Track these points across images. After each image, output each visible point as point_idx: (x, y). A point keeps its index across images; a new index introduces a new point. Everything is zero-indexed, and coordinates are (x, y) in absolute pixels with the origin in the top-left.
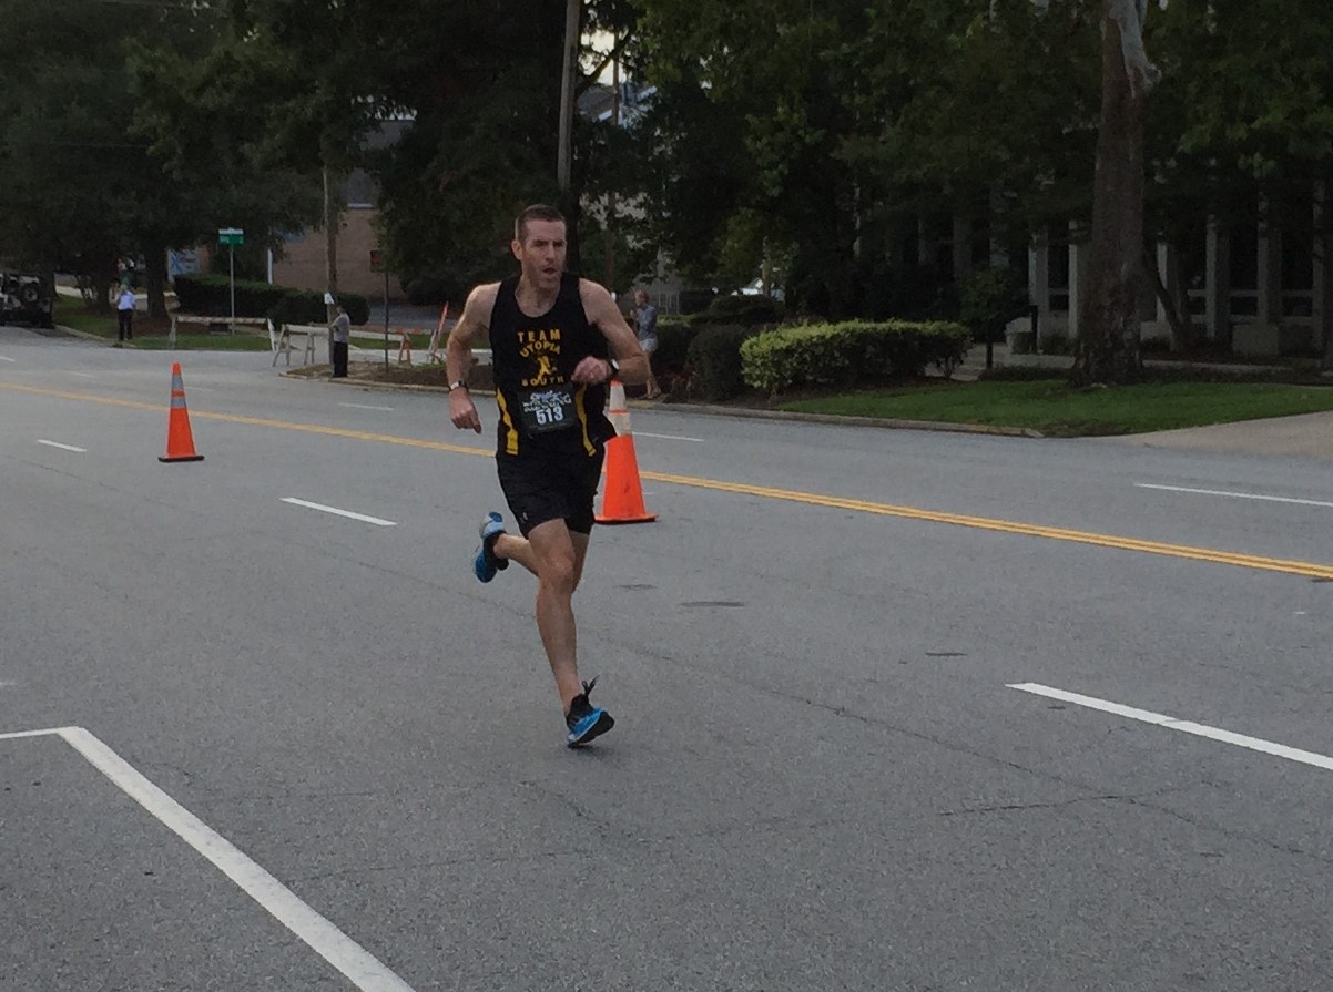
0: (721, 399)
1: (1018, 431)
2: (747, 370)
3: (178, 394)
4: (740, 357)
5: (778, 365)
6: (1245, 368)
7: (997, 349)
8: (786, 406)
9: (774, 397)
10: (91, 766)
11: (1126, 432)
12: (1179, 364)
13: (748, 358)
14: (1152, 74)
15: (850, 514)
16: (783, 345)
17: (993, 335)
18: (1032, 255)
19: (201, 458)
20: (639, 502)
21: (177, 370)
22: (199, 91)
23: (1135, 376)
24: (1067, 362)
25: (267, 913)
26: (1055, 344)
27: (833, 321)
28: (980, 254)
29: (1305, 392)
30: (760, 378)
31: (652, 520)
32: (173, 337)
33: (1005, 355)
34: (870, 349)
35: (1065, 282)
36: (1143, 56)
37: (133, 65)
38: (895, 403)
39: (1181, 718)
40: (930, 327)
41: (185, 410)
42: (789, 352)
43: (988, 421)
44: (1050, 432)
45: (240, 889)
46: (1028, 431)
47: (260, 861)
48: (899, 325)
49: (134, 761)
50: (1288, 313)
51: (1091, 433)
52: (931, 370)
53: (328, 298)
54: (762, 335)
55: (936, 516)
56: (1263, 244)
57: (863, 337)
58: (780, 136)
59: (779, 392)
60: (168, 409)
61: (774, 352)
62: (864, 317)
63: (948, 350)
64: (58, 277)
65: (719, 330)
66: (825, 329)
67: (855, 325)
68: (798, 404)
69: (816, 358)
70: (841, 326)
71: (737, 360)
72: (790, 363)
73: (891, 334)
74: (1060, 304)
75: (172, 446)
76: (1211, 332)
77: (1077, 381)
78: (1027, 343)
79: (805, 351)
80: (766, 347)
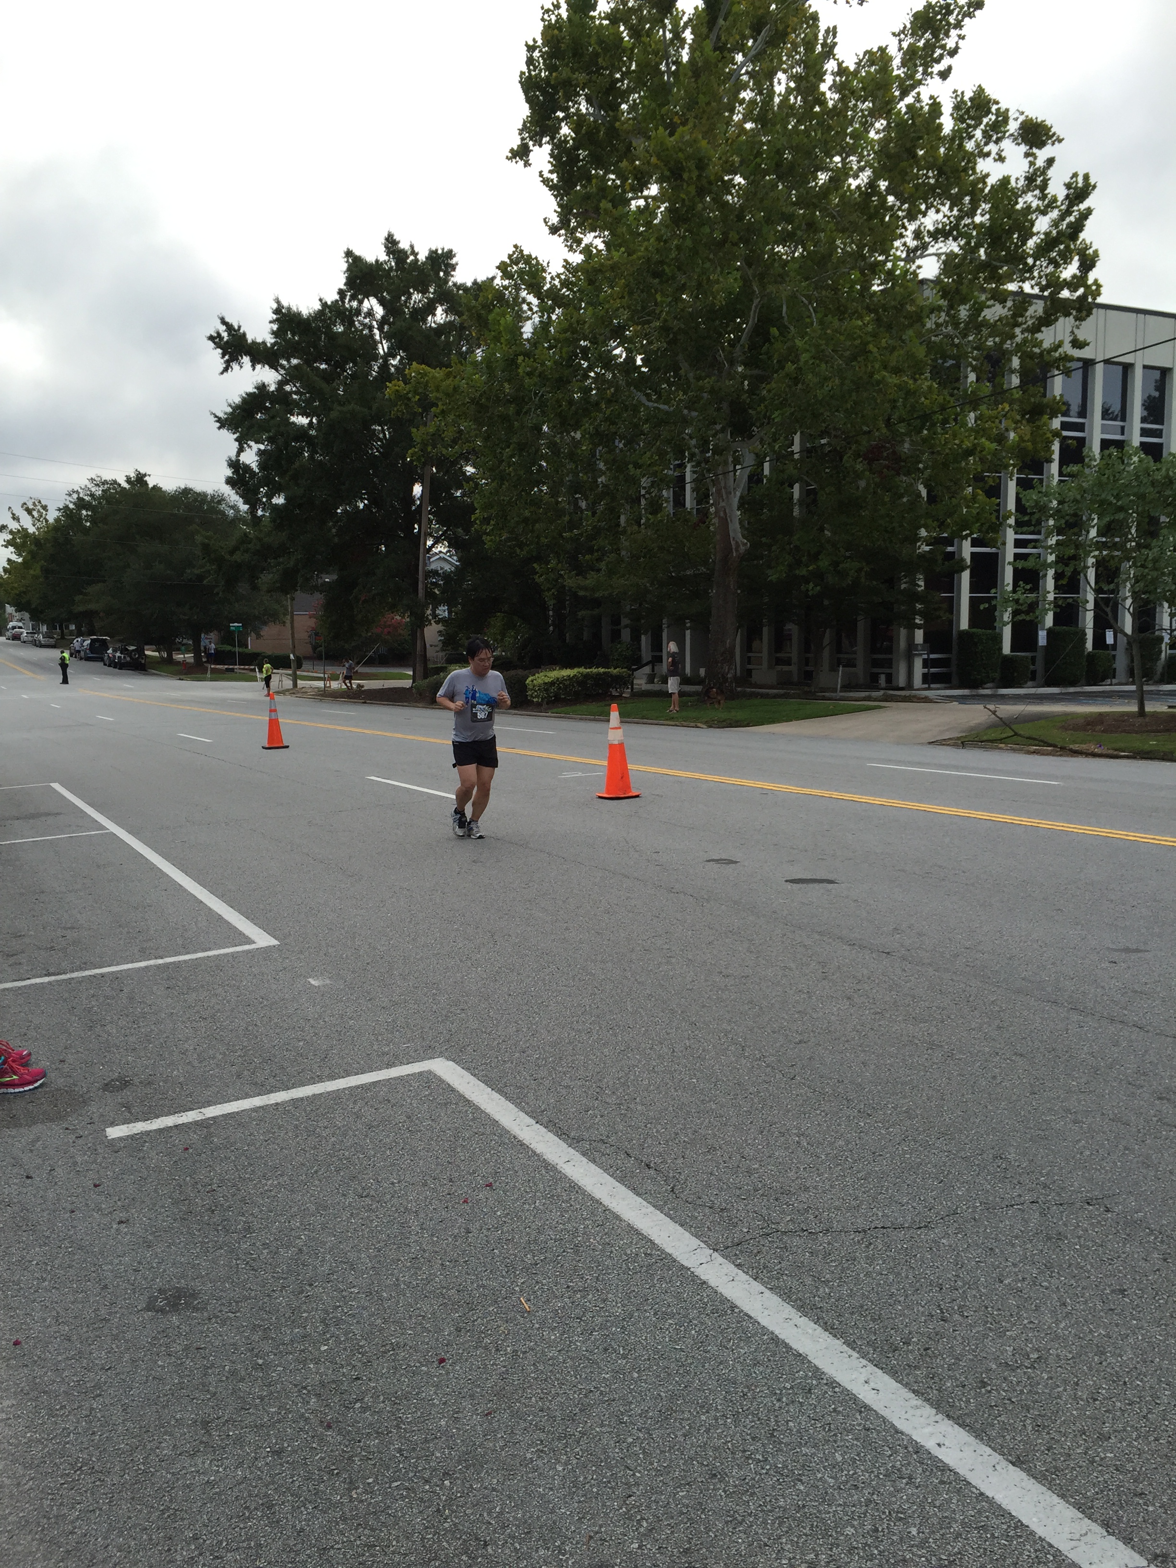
1: (692, 724)
2: (529, 693)
3: (273, 711)
4: (527, 686)
8: (555, 710)
9: (545, 706)
11: (748, 725)
13: (530, 687)
14: (746, 546)
16: (547, 680)
18: (643, 637)
19: (287, 747)
20: (628, 787)
22: (232, 553)
24: (699, 688)
27: (574, 668)
30: (537, 697)
31: (637, 796)
36: (741, 536)
37: (198, 538)
40: (614, 671)
41: (277, 721)
42: (552, 683)
44: (710, 726)
46: (696, 725)
48: (601, 670)
51: (733, 726)
52: (614, 692)
53: (292, 656)
54: (537, 675)
56: (765, 630)
57: (587, 676)
59: (547, 704)
61: (544, 683)
62: (587, 666)
63: (620, 682)
66: (569, 672)
67: (582, 670)
68: (559, 710)
69: (566, 687)
70: (576, 670)
71: (524, 687)
72: (553, 689)
73: (599, 674)
75: (270, 740)
79: (561, 683)
80: (540, 681)
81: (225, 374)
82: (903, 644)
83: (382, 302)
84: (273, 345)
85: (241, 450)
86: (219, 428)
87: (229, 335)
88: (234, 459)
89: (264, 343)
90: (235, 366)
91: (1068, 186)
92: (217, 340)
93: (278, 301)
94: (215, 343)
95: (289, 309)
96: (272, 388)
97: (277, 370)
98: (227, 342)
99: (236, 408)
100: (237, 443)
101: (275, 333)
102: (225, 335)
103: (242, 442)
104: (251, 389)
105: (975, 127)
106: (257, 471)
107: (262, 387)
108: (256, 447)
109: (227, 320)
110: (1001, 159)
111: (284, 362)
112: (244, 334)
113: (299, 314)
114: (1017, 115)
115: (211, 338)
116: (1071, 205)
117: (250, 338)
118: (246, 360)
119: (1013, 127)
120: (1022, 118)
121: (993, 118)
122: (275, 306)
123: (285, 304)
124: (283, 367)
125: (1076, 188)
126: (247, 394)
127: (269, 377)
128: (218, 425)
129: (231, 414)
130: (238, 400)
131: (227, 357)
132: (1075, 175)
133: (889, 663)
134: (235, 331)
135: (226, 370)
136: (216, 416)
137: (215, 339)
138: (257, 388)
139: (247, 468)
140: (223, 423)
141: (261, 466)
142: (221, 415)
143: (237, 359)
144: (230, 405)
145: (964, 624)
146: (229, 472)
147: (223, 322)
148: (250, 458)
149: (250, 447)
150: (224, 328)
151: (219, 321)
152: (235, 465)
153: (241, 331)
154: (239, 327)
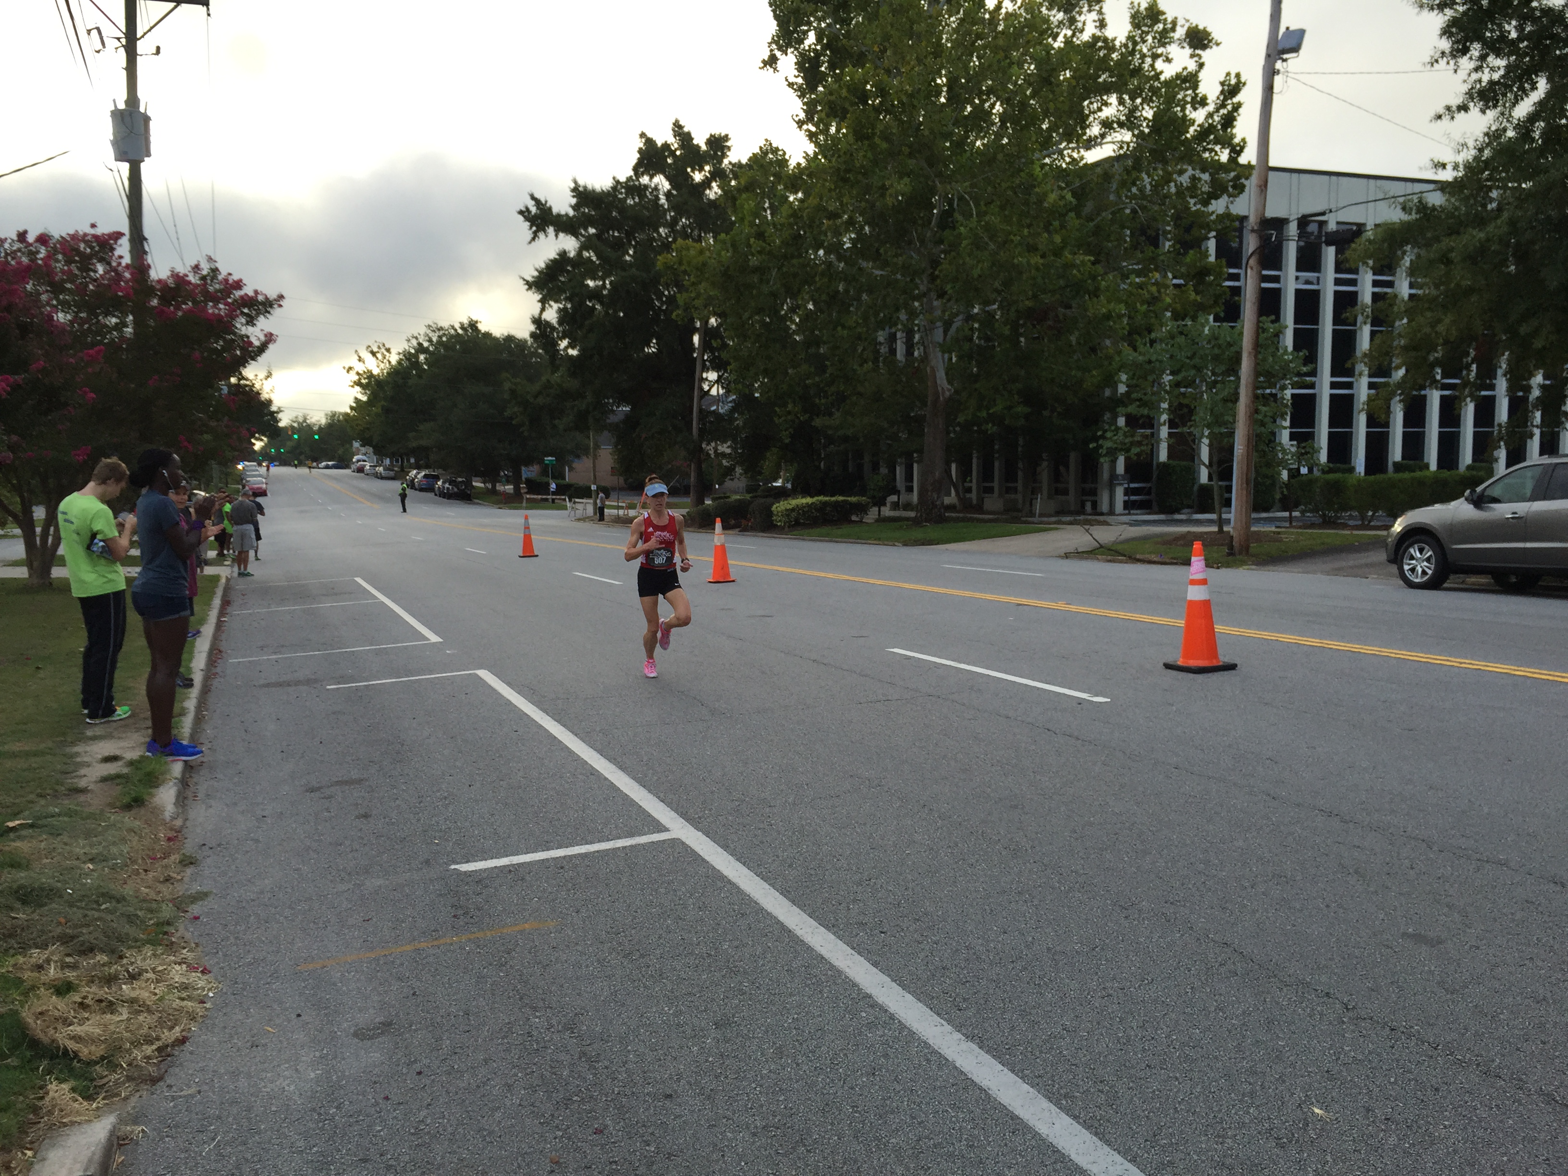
0: (764, 530)
1: (892, 544)
2: (774, 518)
3: (527, 528)
4: (771, 512)
5: (788, 515)
6: (991, 516)
7: (882, 508)
8: (792, 533)
9: (786, 529)
10: (490, 686)
11: (938, 544)
12: (961, 515)
13: (775, 513)
14: (949, 390)
15: (818, 578)
16: (791, 507)
17: (881, 503)
18: (898, 469)
19: (537, 556)
20: (728, 574)
21: (526, 518)
22: (536, 397)
23: (941, 520)
24: (912, 514)
25: (567, 747)
26: (908, 506)
27: (812, 497)
28: (875, 467)
29: (1014, 527)
30: (780, 521)
31: (733, 581)
32: (524, 504)
33: (886, 511)
34: (828, 509)
35: (912, 480)
36: (945, 381)
37: (507, 386)
38: (839, 532)
39: (960, 662)
40: (853, 499)
41: (530, 535)
42: (793, 510)
43: (879, 539)
44: (905, 544)
45: (555, 737)
46: (896, 544)
47: (564, 726)
48: (841, 498)
49: (509, 684)
50: (1007, 492)
51: (923, 544)
52: (854, 518)
53: (593, 487)
54: (782, 503)
55: (856, 579)
56: (997, 464)
57: (825, 504)
58: (789, 417)
59: (789, 527)
60: (522, 535)
61: (787, 510)
62: (825, 495)
63: (862, 509)
64: (474, 478)
65: (762, 500)
66: (808, 500)
67: (821, 498)
68: (797, 533)
69: (804, 513)
70: (815, 499)
71: (770, 514)
72: (794, 515)
73: (837, 502)
74: (910, 489)
75: (524, 550)
76: (975, 502)
77: (916, 522)
78: (895, 506)
79: (799, 509)
80: (783, 508)
81: (533, 243)
82: (1106, 475)
83: (668, 178)
84: (574, 216)
85: (543, 310)
86: (527, 290)
87: (538, 208)
88: (537, 316)
89: (567, 215)
90: (541, 235)
91: (1222, 84)
92: (526, 214)
93: (575, 182)
94: (524, 217)
95: (585, 187)
96: (572, 254)
97: (577, 237)
98: (535, 214)
99: (541, 272)
100: (540, 304)
101: (575, 208)
102: (533, 210)
103: (543, 301)
104: (553, 255)
105: (1147, 33)
106: (557, 326)
107: (563, 254)
108: (555, 306)
109: (536, 196)
110: (1168, 60)
111: (583, 232)
112: (550, 209)
113: (594, 191)
114: (1183, 22)
115: (521, 212)
116: (1225, 99)
117: (555, 211)
118: (551, 230)
119: (1180, 32)
120: (1187, 25)
121: (1161, 26)
122: (572, 185)
123: (581, 182)
124: (583, 236)
125: (1229, 85)
126: (551, 261)
127: (569, 244)
128: (527, 287)
129: (537, 277)
130: (543, 265)
131: (534, 228)
132: (1228, 74)
133: (1094, 492)
134: (542, 204)
135: (533, 239)
136: (524, 280)
137: (525, 213)
138: (558, 254)
139: (548, 324)
140: (530, 285)
141: (561, 322)
142: (530, 279)
143: (545, 231)
144: (537, 270)
145: (1163, 455)
146: (532, 328)
147: (533, 197)
148: (551, 315)
149: (551, 306)
150: (533, 203)
151: (529, 197)
152: (537, 321)
153: (548, 205)
154: (546, 202)
